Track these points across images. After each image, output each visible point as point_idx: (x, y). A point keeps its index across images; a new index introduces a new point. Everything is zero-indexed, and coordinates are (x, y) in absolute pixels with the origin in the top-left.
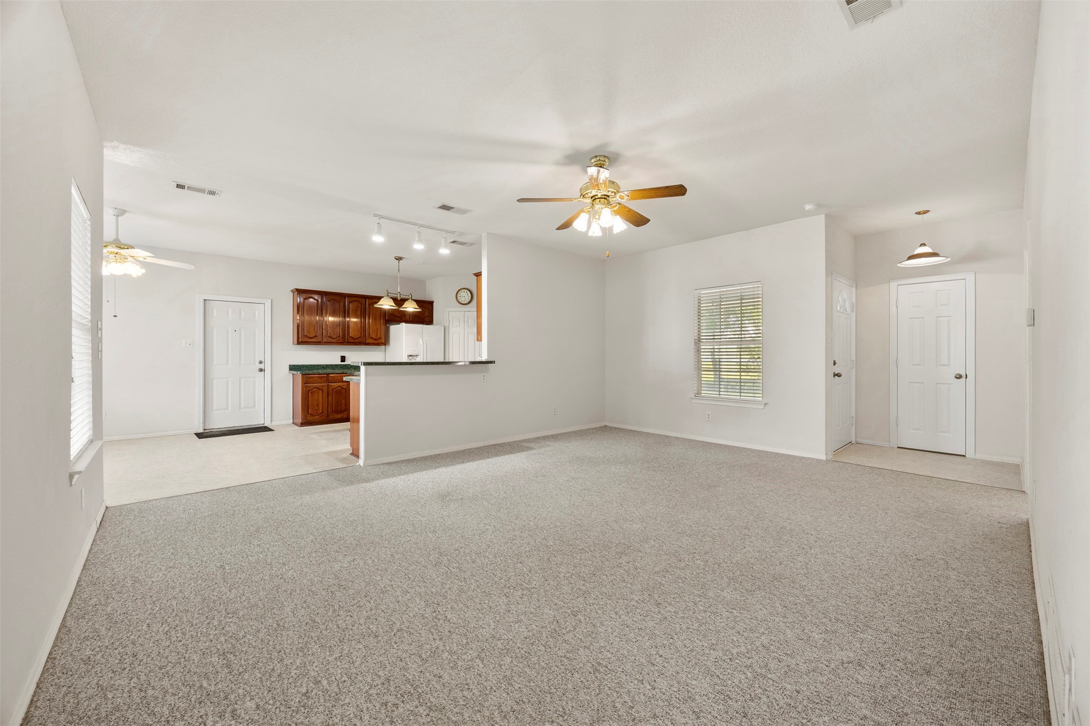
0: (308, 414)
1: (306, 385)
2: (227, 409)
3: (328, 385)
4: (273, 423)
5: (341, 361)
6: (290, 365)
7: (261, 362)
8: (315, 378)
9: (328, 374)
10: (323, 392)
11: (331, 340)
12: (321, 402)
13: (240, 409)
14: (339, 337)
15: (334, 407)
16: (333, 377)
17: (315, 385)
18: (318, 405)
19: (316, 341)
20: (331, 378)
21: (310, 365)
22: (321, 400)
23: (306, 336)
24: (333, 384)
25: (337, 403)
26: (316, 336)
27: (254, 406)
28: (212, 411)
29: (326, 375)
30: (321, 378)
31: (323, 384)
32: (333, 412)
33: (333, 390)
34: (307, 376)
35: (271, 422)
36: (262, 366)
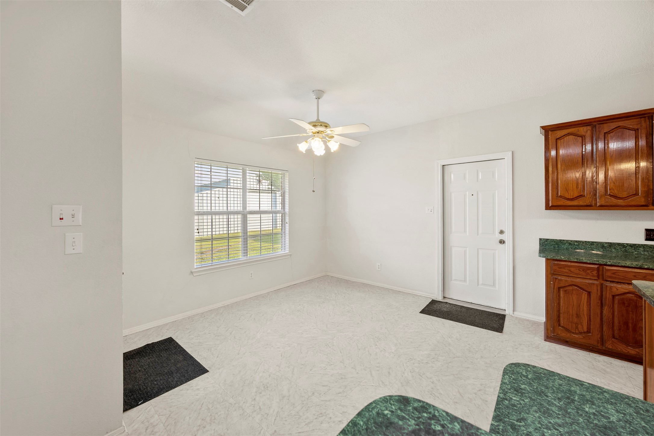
0: (559, 325)
1: (556, 277)
2: (465, 281)
3: (602, 284)
4: (515, 313)
5: (646, 240)
6: (540, 239)
7: (502, 232)
8: (572, 269)
9: (600, 265)
10: (589, 293)
11: (614, 201)
12: (585, 313)
13: (478, 285)
14: (636, 194)
15: (616, 328)
16: (615, 272)
17: (572, 279)
18: (578, 316)
19: (581, 203)
20: (609, 274)
21: (576, 241)
22: (585, 309)
23: (561, 196)
24: (612, 285)
25: (626, 324)
26: (581, 196)
27: (494, 285)
28: (451, 280)
29: (596, 266)
30: (585, 270)
31: (590, 281)
32: (614, 337)
33: (613, 296)
34: (556, 262)
35: (514, 311)
36: (502, 237)
